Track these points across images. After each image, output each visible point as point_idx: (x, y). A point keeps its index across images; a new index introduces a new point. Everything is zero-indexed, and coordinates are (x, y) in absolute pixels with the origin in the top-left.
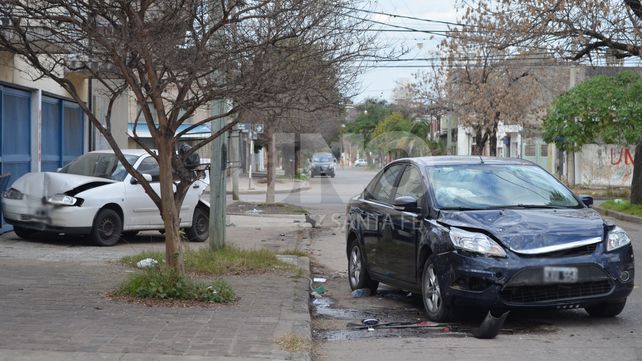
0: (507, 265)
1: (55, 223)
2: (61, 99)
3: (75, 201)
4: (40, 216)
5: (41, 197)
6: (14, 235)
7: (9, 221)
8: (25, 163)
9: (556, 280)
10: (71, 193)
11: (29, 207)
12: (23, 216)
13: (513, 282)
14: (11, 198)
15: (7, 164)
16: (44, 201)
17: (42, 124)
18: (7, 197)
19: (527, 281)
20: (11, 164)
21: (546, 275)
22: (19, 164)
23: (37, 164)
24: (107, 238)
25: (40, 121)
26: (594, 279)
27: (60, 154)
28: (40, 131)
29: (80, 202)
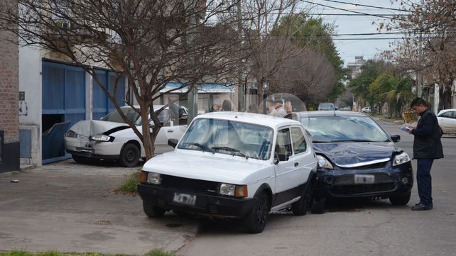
0: (334, 173)
1: (96, 152)
2: (107, 71)
3: (109, 138)
4: (88, 148)
5: (88, 136)
6: (72, 160)
7: (69, 151)
8: (81, 114)
9: (362, 182)
10: (107, 133)
11: (81, 143)
12: (77, 148)
13: (337, 183)
14: (70, 136)
15: (68, 115)
16: (90, 138)
17: (93, 89)
18: (68, 136)
19: (344, 183)
21: (356, 179)
22: (78, 114)
23: (90, 115)
24: (130, 162)
25: (91, 86)
26: (384, 181)
27: (107, 109)
28: (91, 93)
29: (112, 139)
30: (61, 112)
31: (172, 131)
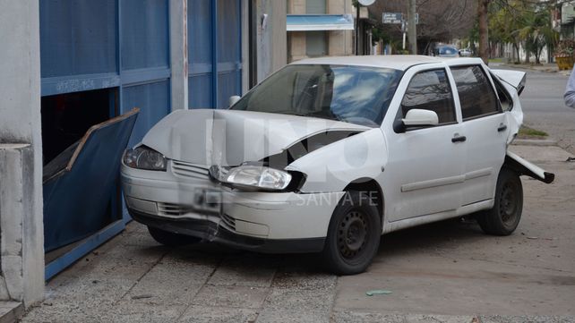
1: (241, 228)
3: (288, 178)
4: (205, 208)
7: (139, 216)
8: (160, 82)
10: (278, 161)
11: (182, 188)
12: (169, 207)
15: (128, 88)
18: (133, 165)
20: (138, 87)
22: (152, 84)
23: (181, 83)
24: (350, 255)
27: (213, 61)
29: (298, 182)
30: (108, 81)
31: (463, 139)
